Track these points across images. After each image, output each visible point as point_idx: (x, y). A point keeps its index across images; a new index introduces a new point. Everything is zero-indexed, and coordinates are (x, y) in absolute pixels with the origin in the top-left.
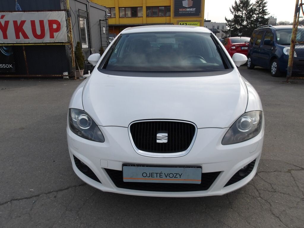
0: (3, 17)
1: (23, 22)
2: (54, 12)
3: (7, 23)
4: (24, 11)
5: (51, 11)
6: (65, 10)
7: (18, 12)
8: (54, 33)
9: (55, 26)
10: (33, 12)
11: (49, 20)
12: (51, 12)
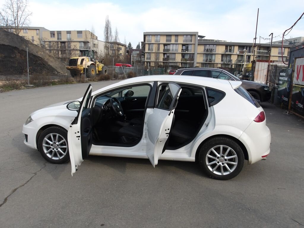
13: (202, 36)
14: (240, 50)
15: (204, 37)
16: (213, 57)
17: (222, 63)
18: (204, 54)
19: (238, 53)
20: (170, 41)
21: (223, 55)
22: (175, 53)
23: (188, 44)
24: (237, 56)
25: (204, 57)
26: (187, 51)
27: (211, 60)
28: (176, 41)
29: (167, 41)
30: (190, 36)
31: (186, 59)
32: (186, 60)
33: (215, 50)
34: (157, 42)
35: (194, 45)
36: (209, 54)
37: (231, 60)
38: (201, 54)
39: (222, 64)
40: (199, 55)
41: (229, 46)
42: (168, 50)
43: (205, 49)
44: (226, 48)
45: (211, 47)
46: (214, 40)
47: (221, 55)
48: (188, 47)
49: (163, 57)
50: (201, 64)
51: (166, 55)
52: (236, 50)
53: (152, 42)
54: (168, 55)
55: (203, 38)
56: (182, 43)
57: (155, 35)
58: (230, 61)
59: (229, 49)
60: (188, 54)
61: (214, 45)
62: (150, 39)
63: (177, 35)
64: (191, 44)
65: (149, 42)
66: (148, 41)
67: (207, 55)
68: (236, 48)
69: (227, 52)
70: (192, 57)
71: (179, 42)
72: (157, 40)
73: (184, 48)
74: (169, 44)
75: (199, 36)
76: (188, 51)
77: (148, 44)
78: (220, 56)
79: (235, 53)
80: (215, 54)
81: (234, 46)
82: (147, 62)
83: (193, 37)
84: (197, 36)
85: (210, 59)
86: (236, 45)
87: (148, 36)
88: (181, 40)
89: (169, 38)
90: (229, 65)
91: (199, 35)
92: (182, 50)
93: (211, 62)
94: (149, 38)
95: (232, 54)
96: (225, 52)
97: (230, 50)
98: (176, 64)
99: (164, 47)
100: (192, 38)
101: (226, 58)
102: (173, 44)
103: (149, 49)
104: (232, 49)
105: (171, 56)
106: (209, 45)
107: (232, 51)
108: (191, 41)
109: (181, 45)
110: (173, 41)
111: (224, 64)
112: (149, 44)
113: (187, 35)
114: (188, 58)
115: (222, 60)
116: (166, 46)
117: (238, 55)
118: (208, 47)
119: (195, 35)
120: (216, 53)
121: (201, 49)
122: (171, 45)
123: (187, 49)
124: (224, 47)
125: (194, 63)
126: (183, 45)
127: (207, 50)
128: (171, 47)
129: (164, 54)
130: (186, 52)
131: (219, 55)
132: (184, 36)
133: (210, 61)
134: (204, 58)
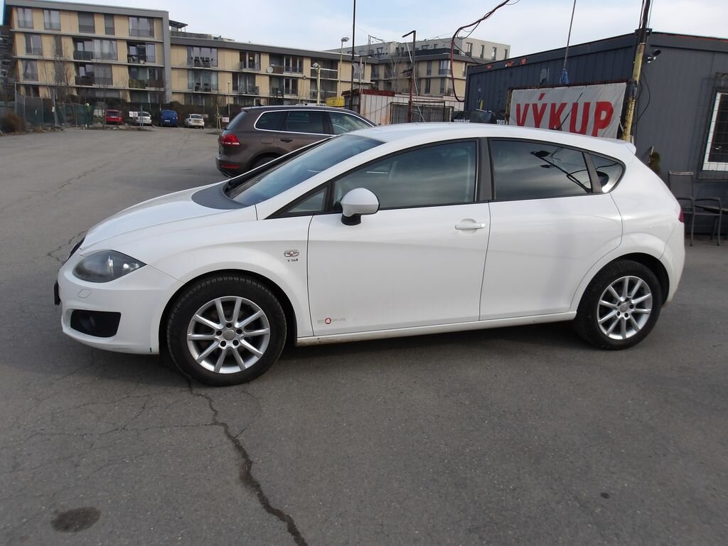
0: (542, 96)
1: (563, 106)
2: (609, 84)
3: (544, 106)
4: (568, 86)
5: (605, 82)
6: (627, 81)
7: (563, 88)
8: (599, 130)
9: (604, 115)
10: (580, 87)
11: (599, 101)
12: (603, 85)
13: (178, 23)
14: (273, 65)
15: (183, 25)
16: (214, 77)
17: (235, 94)
18: (188, 70)
19: (270, 71)
20: (92, 29)
21: (235, 75)
22: (110, 65)
23: (143, 43)
24: (268, 78)
25: (190, 77)
26: (142, 62)
27: (207, 87)
28: (110, 30)
29: (81, 28)
30: (146, 20)
31: (143, 81)
32: (143, 84)
33: (214, 62)
34: (51, 29)
35: (160, 46)
36: (200, 69)
37: (257, 88)
38: (180, 71)
39: (235, 98)
40: (175, 73)
41: (248, 53)
42: (89, 55)
43: (190, 58)
44: (242, 59)
45: (205, 53)
46: (210, 36)
47: (231, 75)
48: (144, 50)
49: (75, 74)
50: (183, 95)
51: (82, 69)
52: (265, 65)
53: (36, 30)
54: (89, 68)
55: (181, 27)
56: (127, 36)
57: (43, 9)
58: (255, 89)
59: (250, 61)
60: (146, 67)
61: (211, 48)
62: (28, 18)
63: (110, 15)
64: (153, 43)
65: (25, 27)
66: (22, 24)
67: (196, 73)
68: (265, 60)
69: (245, 67)
70: (158, 75)
71: (117, 36)
72: (51, 24)
73: (133, 51)
74: (90, 39)
75: (173, 24)
76: (145, 61)
77: (25, 33)
78: (229, 78)
79: (263, 71)
80: (217, 71)
81: (260, 53)
82: (27, 87)
83: (156, 24)
84: (166, 23)
85: (206, 85)
86: (265, 53)
87: (20, 10)
88: (123, 29)
89: (87, 22)
90: (253, 101)
91: (170, 19)
92: (129, 56)
93: (210, 90)
94: (24, 18)
95: (258, 74)
96: (241, 68)
97: (252, 65)
98: (114, 95)
99: (76, 46)
100: (152, 25)
101: (243, 83)
102: (101, 39)
103: (28, 50)
104: (256, 61)
105: (99, 73)
106: (200, 47)
107: (256, 66)
108: (152, 33)
109: (125, 45)
110: (100, 31)
111: (241, 98)
112: (27, 35)
113: (138, 17)
114: (148, 78)
115: (235, 88)
116: (80, 45)
117: (271, 77)
118: (196, 52)
119: (161, 19)
120: (220, 68)
121: (179, 57)
122: (97, 43)
123: (142, 55)
124: (236, 56)
125: (164, 92)
126: (130, 43)
127: (197, 60)
128: (96, 48)
129: (78, 65)
130: (139, 63)
131: (227, 74)
132: (130, 18)
133: (206, 90)
134: (190, 82)
